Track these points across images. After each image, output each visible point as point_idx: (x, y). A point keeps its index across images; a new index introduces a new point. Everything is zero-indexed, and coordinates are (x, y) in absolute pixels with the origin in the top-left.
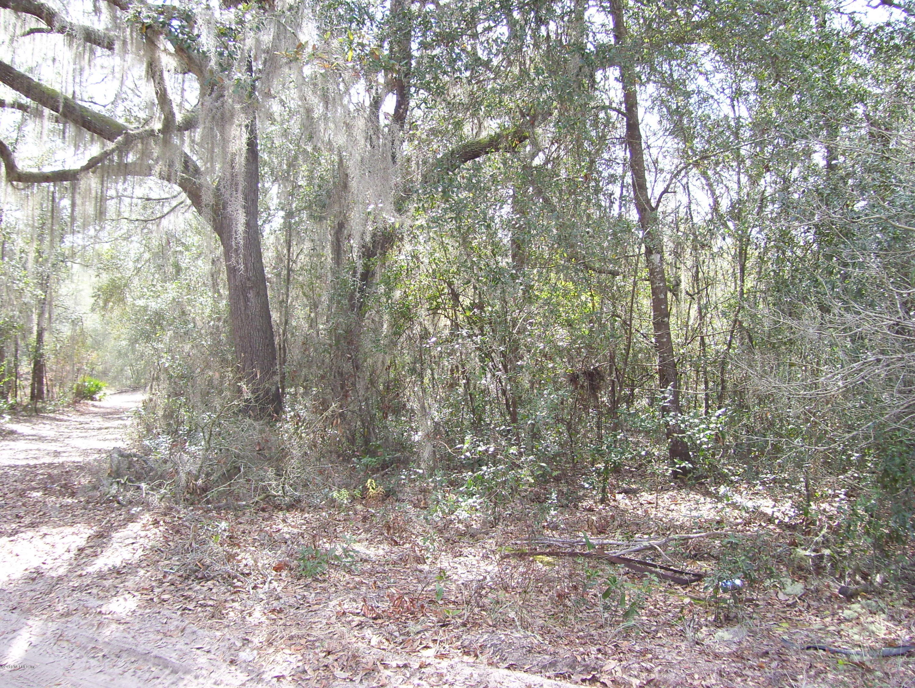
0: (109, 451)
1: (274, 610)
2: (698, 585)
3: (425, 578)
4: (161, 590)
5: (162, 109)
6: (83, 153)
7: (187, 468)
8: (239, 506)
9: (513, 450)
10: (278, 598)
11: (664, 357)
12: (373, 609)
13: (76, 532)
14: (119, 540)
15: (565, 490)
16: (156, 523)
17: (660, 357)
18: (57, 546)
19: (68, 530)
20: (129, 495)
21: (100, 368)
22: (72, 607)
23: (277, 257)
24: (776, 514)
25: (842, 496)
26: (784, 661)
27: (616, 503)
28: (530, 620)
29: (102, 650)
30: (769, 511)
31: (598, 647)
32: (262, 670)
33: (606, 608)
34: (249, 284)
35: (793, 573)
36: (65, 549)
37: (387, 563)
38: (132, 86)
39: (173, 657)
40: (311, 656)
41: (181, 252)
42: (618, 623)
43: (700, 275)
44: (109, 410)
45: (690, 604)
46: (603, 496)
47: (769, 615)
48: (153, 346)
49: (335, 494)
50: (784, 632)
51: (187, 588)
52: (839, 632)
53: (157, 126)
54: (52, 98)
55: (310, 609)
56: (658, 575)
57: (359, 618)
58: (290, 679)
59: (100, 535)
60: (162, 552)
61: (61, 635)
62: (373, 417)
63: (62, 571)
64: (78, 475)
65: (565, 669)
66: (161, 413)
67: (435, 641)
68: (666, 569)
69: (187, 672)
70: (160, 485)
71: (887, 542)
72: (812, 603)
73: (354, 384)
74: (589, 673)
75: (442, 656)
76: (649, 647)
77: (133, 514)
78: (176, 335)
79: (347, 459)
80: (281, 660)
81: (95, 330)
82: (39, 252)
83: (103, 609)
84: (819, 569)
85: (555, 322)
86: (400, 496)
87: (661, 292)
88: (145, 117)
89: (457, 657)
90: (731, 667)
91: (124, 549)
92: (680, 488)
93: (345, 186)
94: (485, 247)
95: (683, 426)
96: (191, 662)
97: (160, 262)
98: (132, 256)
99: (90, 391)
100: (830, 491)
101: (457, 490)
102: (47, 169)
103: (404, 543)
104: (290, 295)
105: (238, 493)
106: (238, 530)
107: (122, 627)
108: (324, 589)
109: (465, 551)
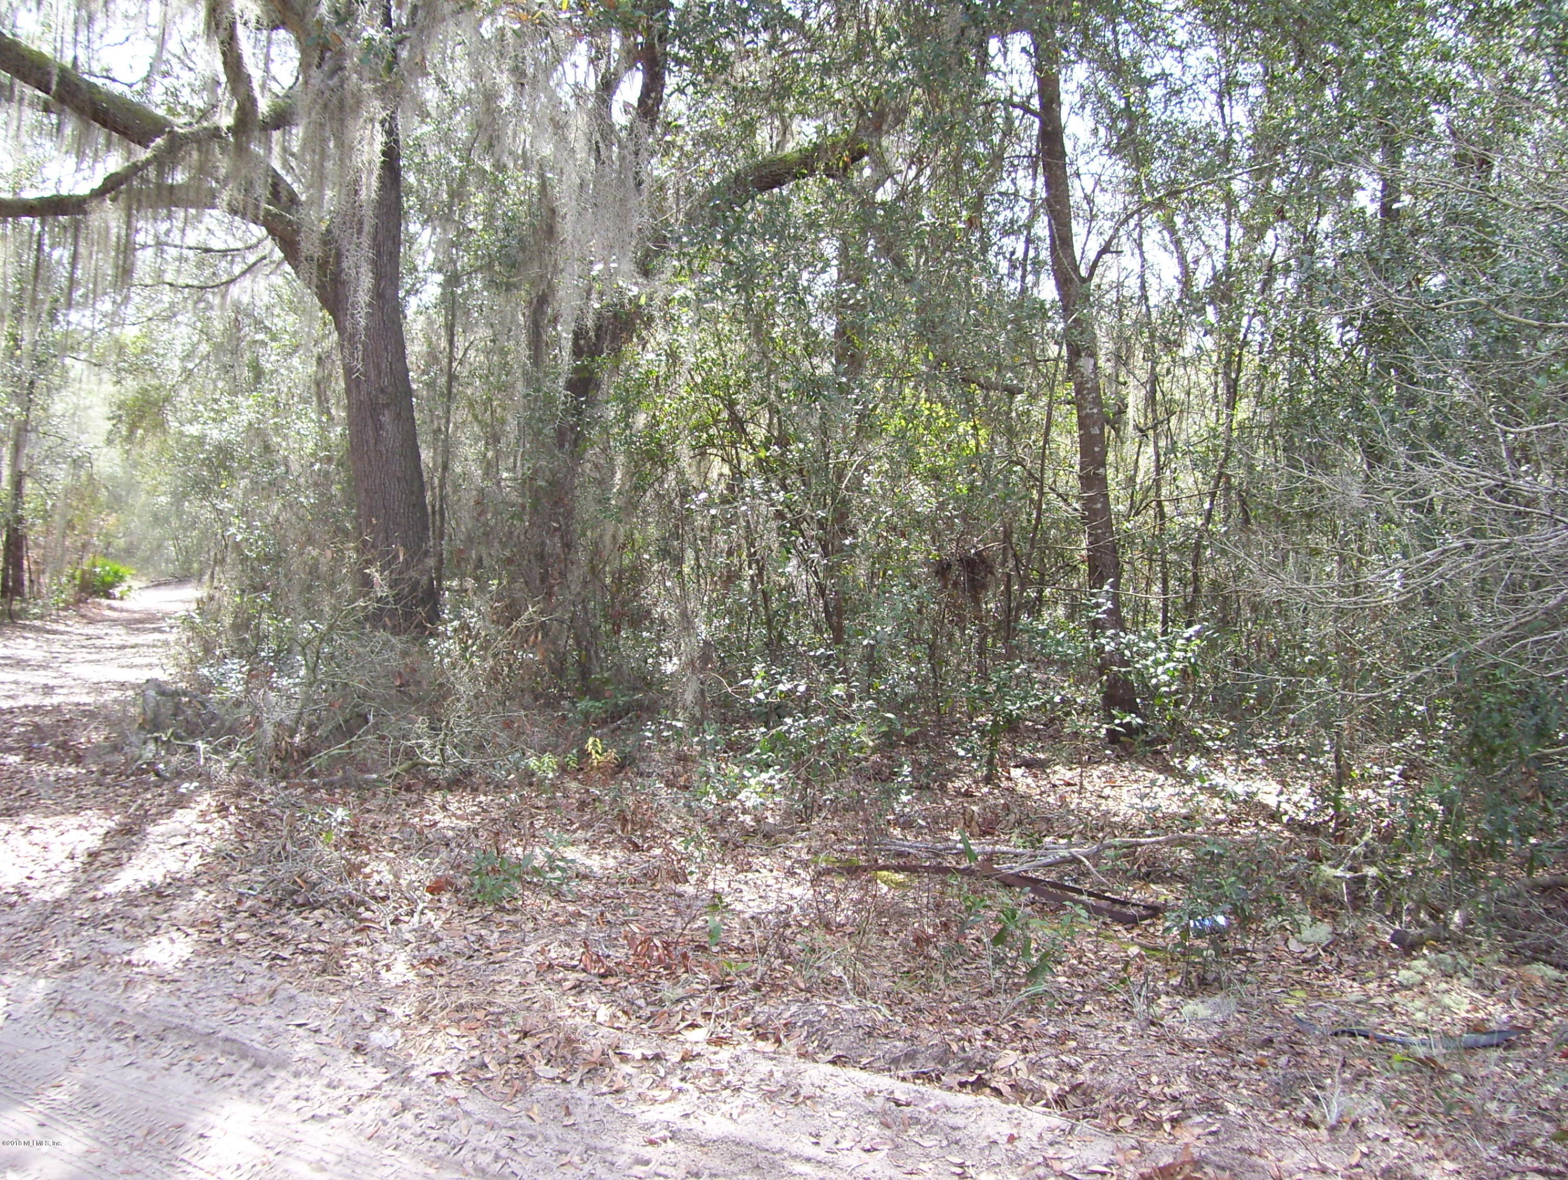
0: (139, 686)
1: (429, 960)
2: (1153, 924)
3: (689, 907)
4: (233, 924)
5: (234, 92)
6: (92, 168)
7: (277, 715)
8: (366, 782)
9: (839, 690)
10: (436, 940)
11: (1097, 535)
12: (599, 960)
13: (85, 824)
14: (160, 839)
15: (924, 760)
16: (223, 809)
17: (1090, 535)
18: (51, 847)
19: (71, 821)
20: (175, 760)
21: (121, 542)
22: (79, 954)
23: (429, 354)
24: (1285, 806)
25: (1396, 778)
26: (1298, 1054)
27: (1010, 784)
28: (868, 981)
29: (132, 1027)
30: (1271, 801)
31: (985, 1027)
32: (409, 1063)
33: (998, 961)
34: (382, 399)
35: (1313, 907)
36: (66, 854)
37: (622, 881)
38: (179, 52)
39: (255, 1039)
40: (494, 1040)
41: (263, 344)
42: (1018, 987)
43: (1159, 396)
44: (137, 616)
45: (1139, 956)
46: (990, 770)
47: (1272, 976)
48: (214, 505)
49: (533, 763)
50: (1299, 1006)
51: (278, 922)
52: (1390, 1007)
53: (225, 120)
54: (39, 68)
55: (492, 959)
56: (1086, 906)
57: (576, 975)
58: (458, 1078)
59: (126, 830)
60: (234, 859)
61: (61, 1002)
62: (595, 631)
63: (61, 891)
64: (86, 726)
65: (931, 1065)
66: (228, 621)
67: (707, 1015)
68: (1098, 896)
69: (281, 1064)
70: (229, 745)
71: (1474, 857)
72: (1346, 957)
73: (563, 575)
74: (972, 1072)
75: (719, 1041)
76: (1071, 1029)
77: (183, 795)
78: (255, 487)
79: (552, 703)
80: (443, 1046)
81: (112, 477)
82: (15, 340)
83: (135, 958)
84: (1358, 901)
85: (910, 472)
86: (643, 766)
87: (1094, 424)
88: (202, 106)
89: (745, 1043)
90: (1211, 1064)
91: (168, 854)
92: (1119, 759)
93: (550, 232)
94: (794, 341)
95: (1127, 652)
96: (287, 1049)
97: (226, 359)
98: (179, 349)
99: (103, 583)
100: (1376, 770)
101: (739, 758)
102: (29, 194)
103: (650, 848)
104: (452, 419)
105: (364, 759)
106: (365, 823)
107: (166, 988)
108: (515, 925)
109: (756, 862)
